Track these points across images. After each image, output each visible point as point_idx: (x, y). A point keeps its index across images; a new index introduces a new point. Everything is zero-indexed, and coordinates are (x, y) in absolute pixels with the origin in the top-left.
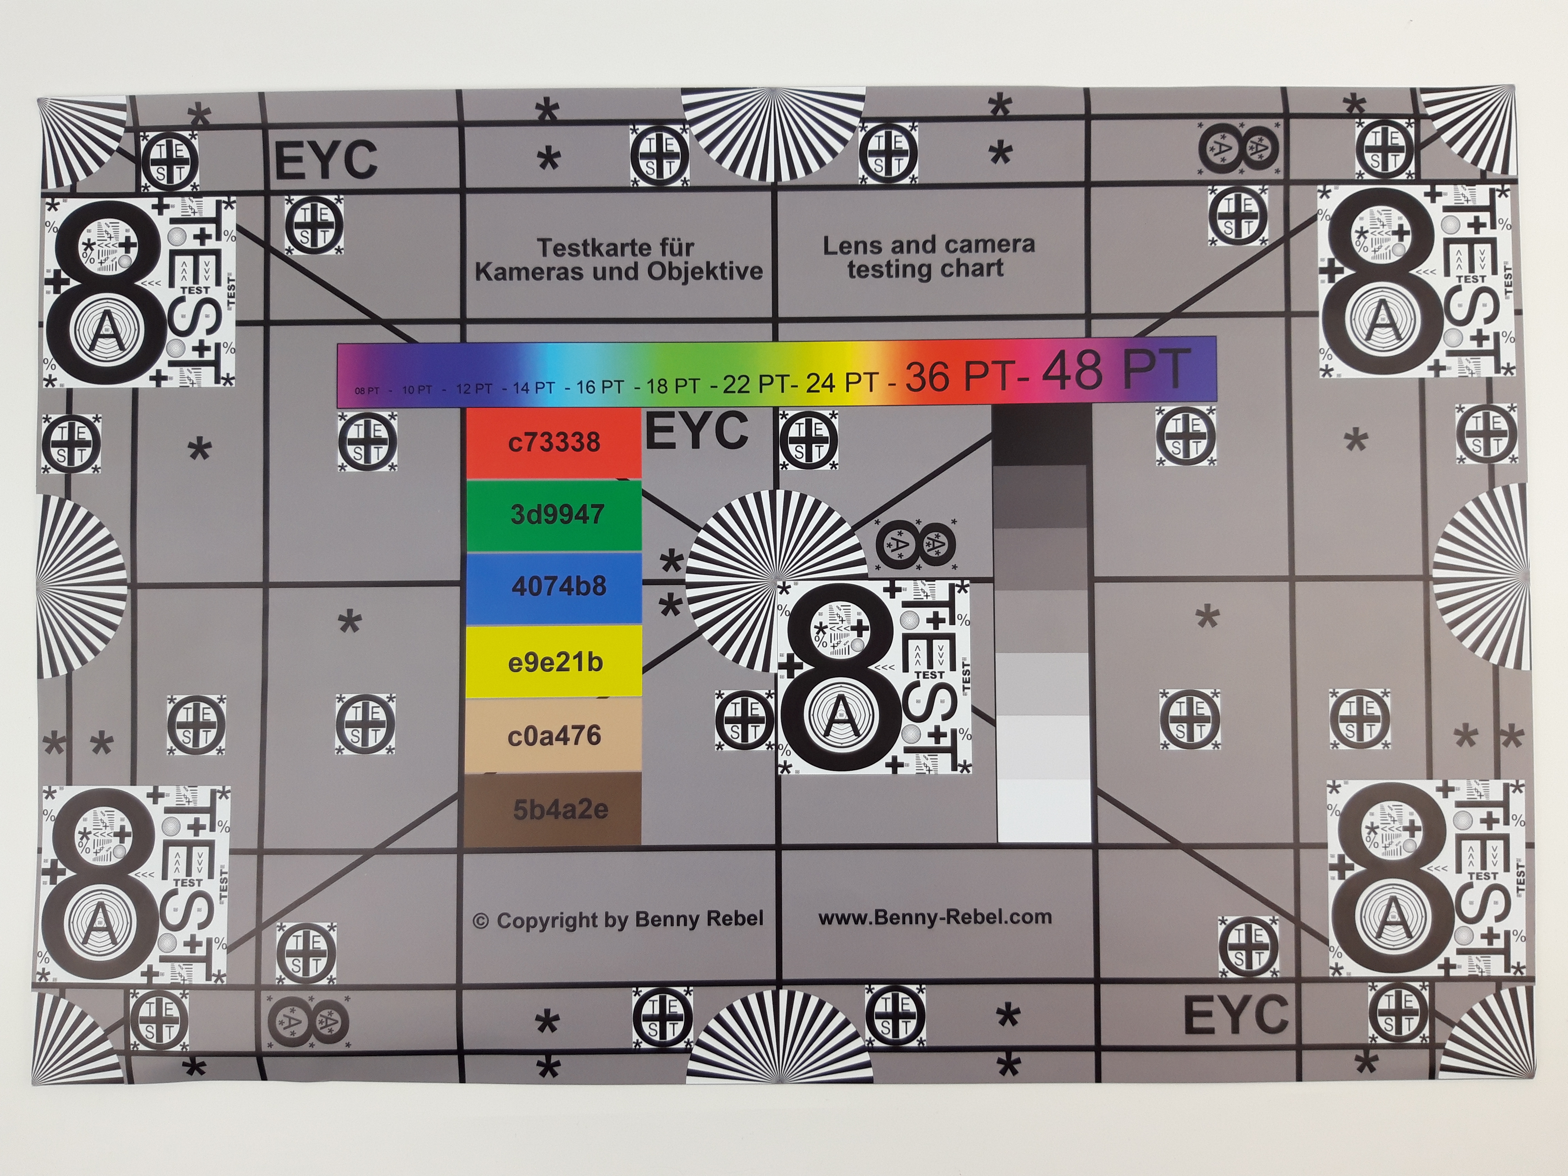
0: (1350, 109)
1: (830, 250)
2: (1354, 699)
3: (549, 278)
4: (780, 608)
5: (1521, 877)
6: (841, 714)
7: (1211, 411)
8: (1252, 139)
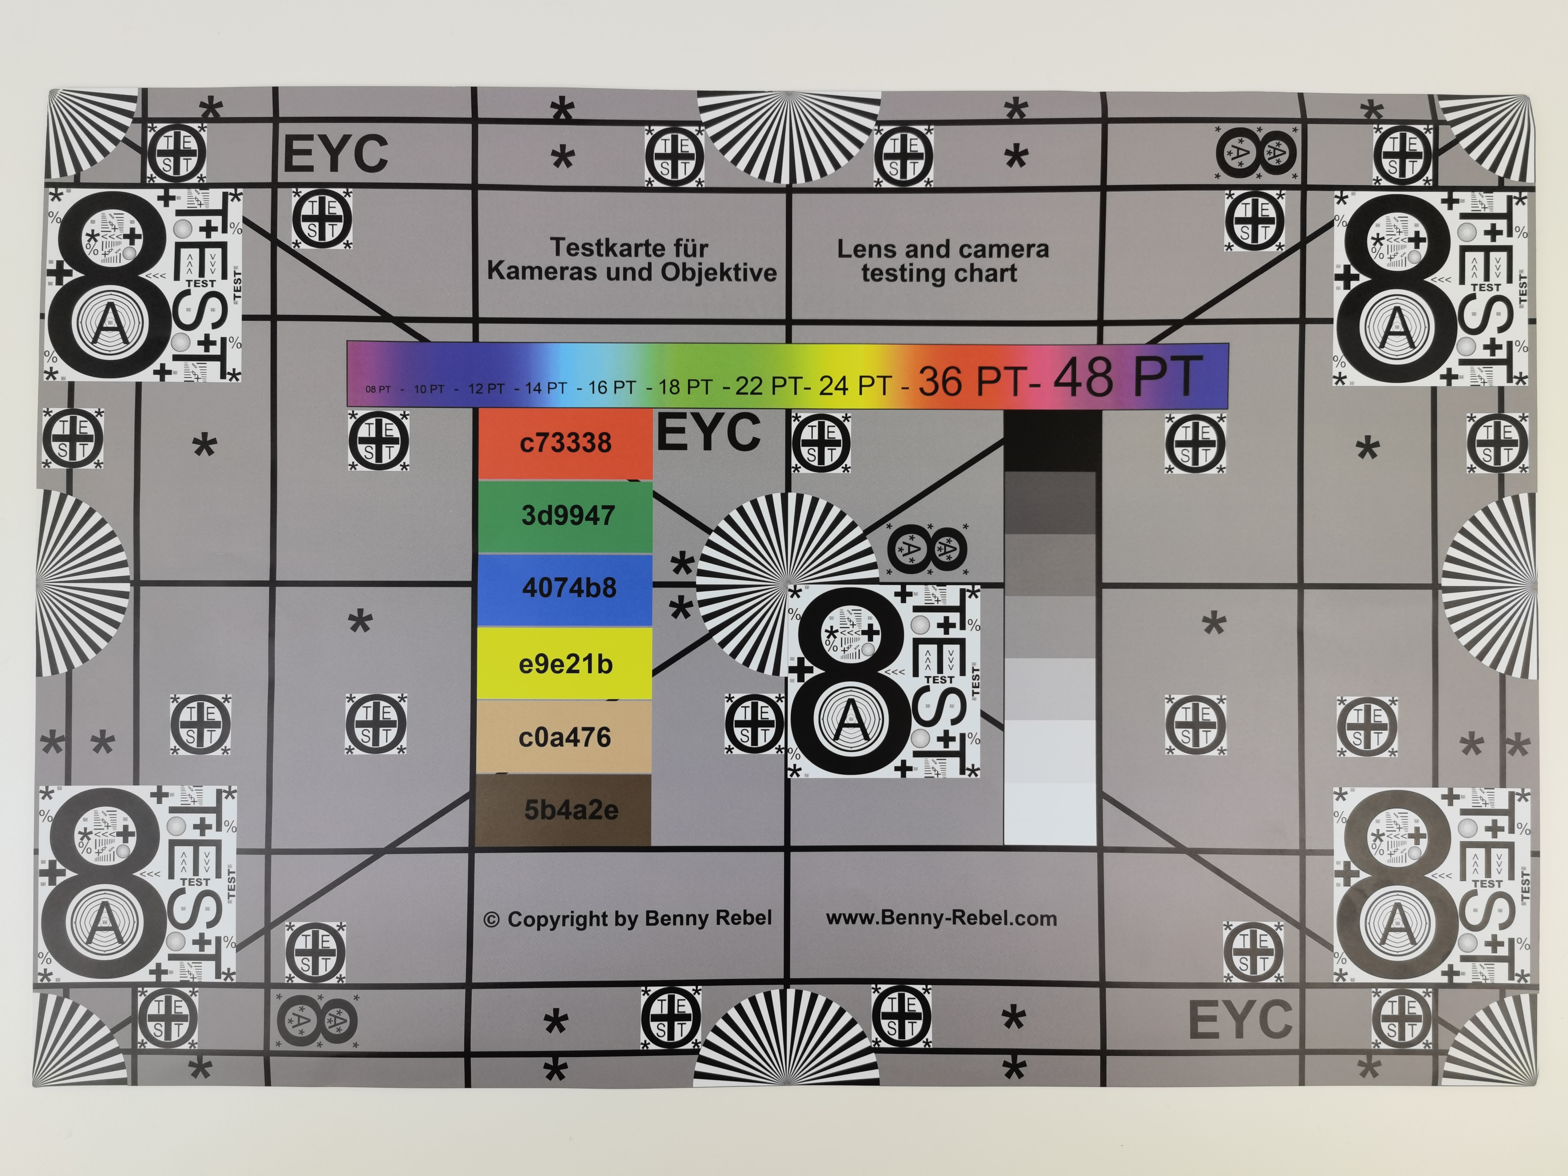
0: (1368, 115)
1: (844, 253)
2: (1361, 706)
3: (562, 278)
4: (791, 611)
5: (1526, 886)
6: (851, 718)
7: (1221, 418)
8: (1270, 144)
